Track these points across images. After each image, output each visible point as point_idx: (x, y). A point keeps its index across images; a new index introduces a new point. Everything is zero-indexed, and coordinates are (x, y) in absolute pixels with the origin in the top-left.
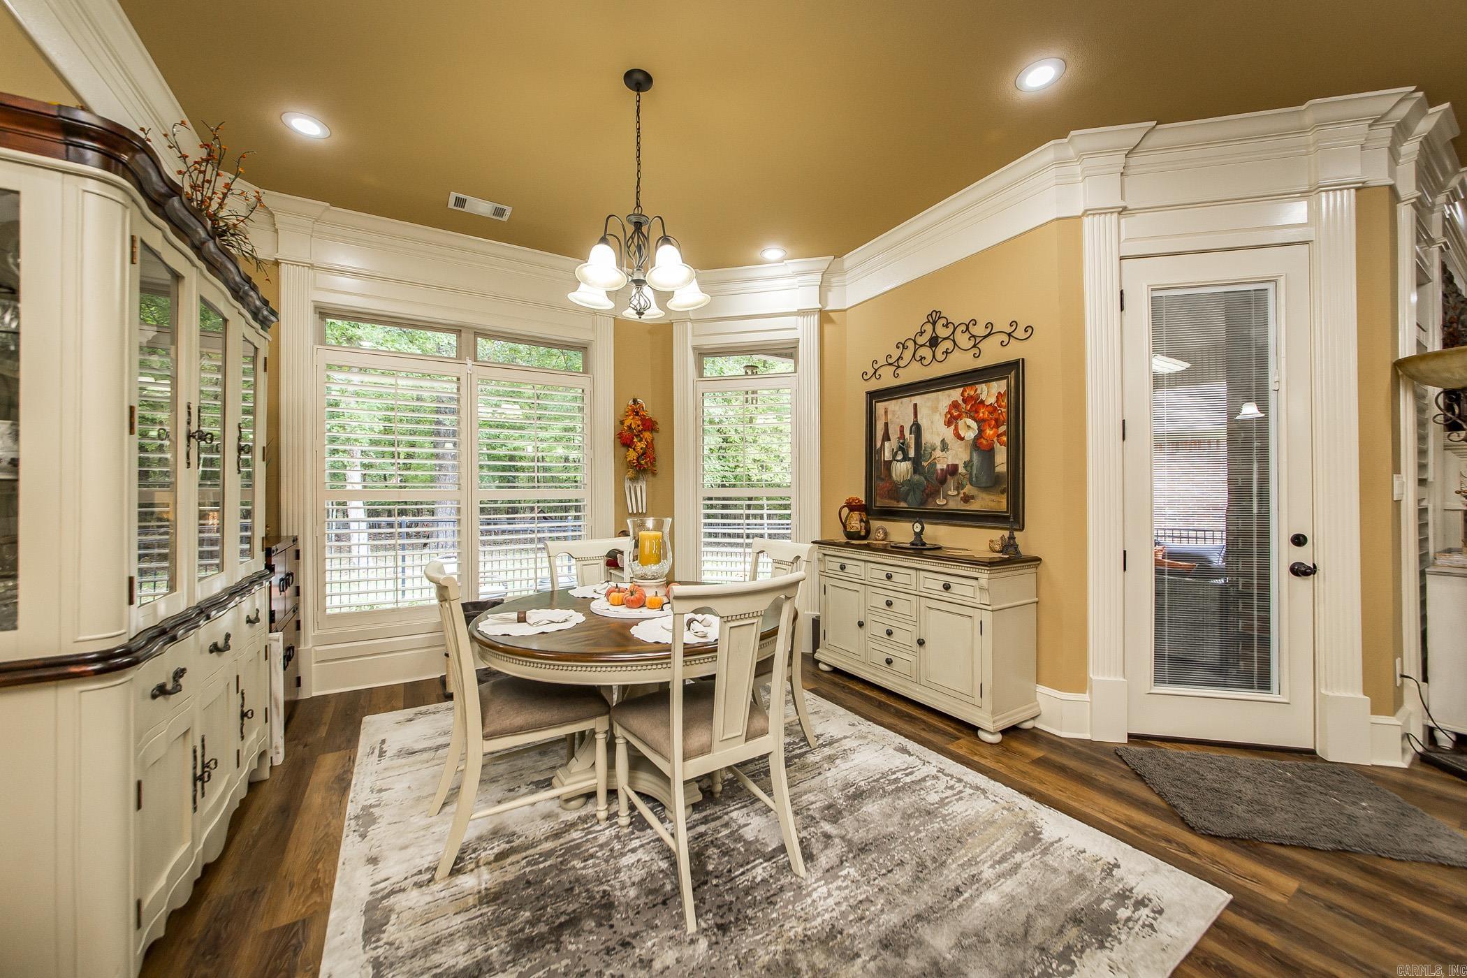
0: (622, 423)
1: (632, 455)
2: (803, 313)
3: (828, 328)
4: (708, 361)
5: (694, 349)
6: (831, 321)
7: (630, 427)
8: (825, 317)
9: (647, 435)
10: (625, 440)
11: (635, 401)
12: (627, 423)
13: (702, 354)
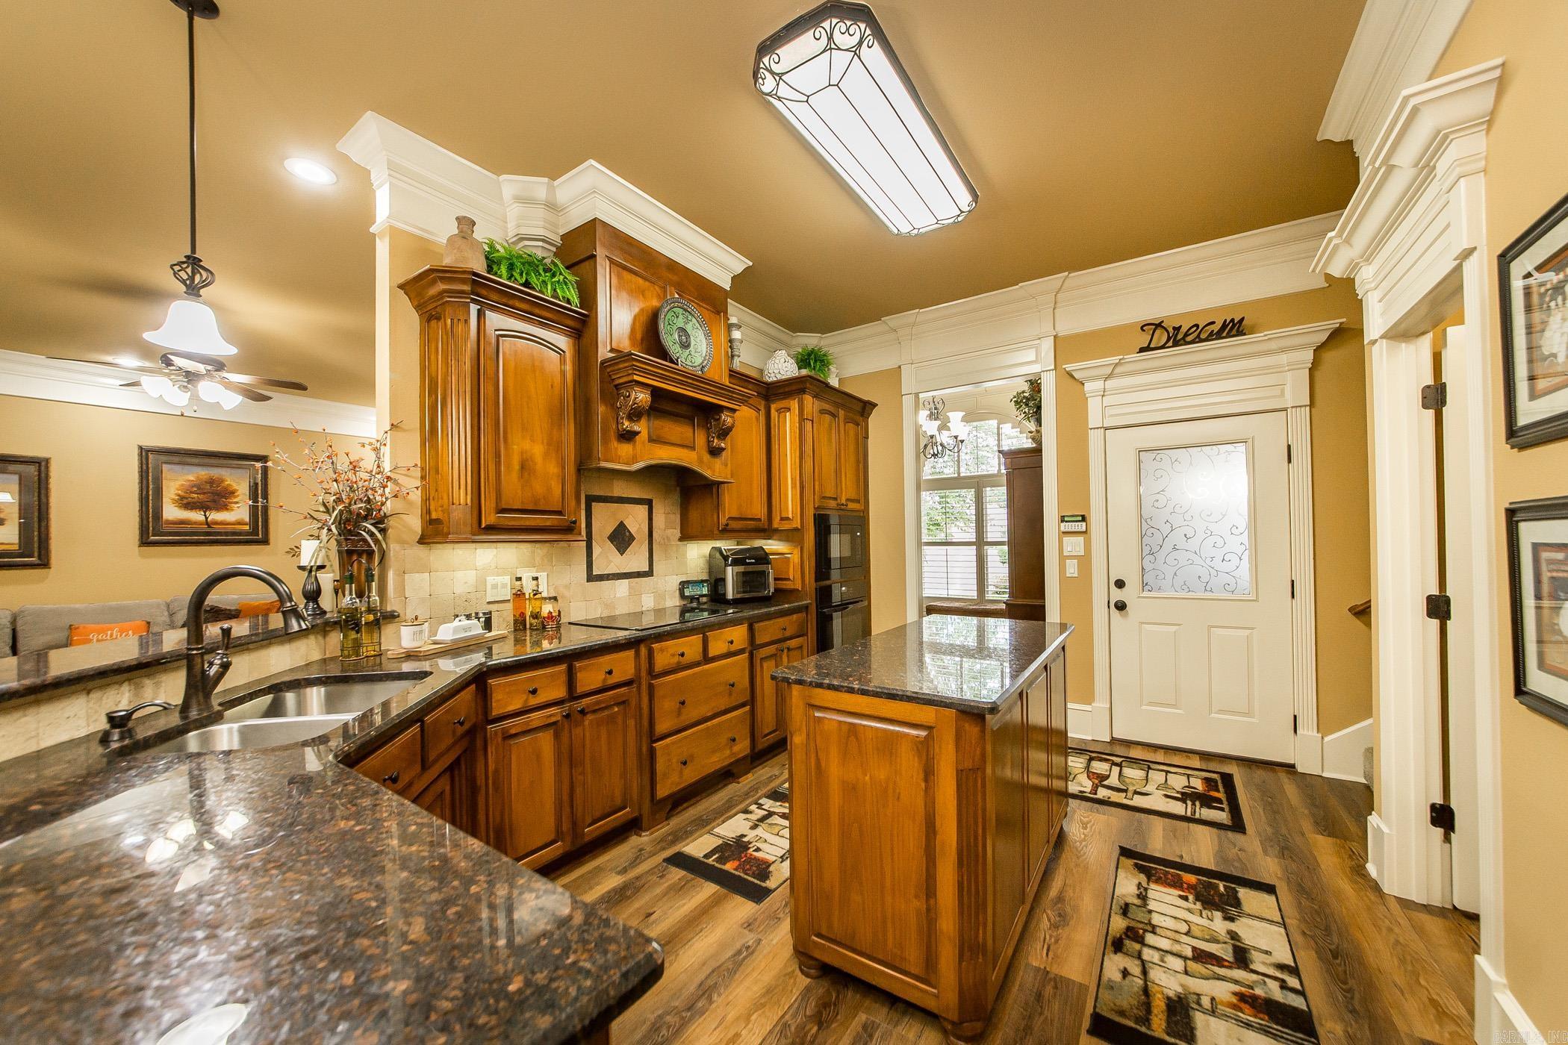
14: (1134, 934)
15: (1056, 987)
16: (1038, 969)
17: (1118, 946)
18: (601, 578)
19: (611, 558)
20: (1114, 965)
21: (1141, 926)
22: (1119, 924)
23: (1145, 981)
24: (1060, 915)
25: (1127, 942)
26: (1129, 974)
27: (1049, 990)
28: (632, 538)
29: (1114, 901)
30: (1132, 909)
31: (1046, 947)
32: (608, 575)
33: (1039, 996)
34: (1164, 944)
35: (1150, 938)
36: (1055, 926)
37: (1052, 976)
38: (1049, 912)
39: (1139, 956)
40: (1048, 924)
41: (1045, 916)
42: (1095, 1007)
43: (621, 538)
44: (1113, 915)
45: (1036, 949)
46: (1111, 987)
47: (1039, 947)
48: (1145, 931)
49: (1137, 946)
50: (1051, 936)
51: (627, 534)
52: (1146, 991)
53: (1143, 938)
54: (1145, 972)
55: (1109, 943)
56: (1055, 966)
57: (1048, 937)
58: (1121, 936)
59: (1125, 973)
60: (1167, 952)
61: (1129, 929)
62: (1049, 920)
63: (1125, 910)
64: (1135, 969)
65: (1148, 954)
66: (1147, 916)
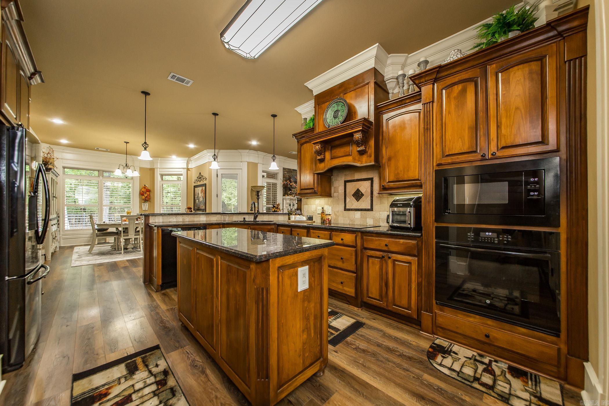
0: (141, 190)
1: (144, 197)
2: (183, 168)
3: (188, 171)
4: (164, 177)
5: (160, 174)
6: (189, 170)
7: (143, 191)
8: (188, 169)
9: (148, 193)
10: (141, 194)
11: (145, 185)
12: (142, 190)
13: (162, 175)
14: (161, 383)
15: (176, 347)
16: (185, 346)
17: (166, 373)
18: (349, 210)
19: (353, 203)
20: (162, 365)
21: (161, 390)
22: (171, 382)
23: (148, 369)
24: (196, 366)
25: (162, 377)
26: (155, 366)
27: (177, 345)
28: (363, 195)
29: (181, 392)
30: (170, 396)
31: (189, 353)
32: (352, 209)
33: (178, 342)
34: (147, 390)
35: (154, 387)
36: (194, 361)
37: (180, 348)
38: (201, 363)
39: (155, 376)
40: (197, 360)
41: (201, 361)
42: (161, 350)
43: (358, 195)
44: (177, 384)
45: (191, 350)
46: (159, 358)
47: (191, 351)
48: (158, 389)
49: (158, 379)
50: (191, 357)
51: (360, 193)
52: (147, 366)
53: (158, 385)
54: (150, 372)
55: (170, 371)
56: (181, 350)
57: (192, 356)
58: (167, 378)
59: (157, 366)
60: (144, 387)
61: (166, 384)
62: (197, 361)
63: (173, 392)
64: (155, 370)
65: (152, 379)
66: (161, 398)
